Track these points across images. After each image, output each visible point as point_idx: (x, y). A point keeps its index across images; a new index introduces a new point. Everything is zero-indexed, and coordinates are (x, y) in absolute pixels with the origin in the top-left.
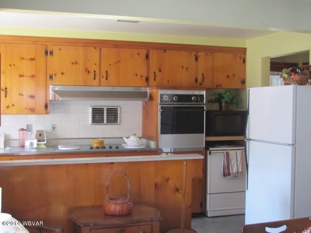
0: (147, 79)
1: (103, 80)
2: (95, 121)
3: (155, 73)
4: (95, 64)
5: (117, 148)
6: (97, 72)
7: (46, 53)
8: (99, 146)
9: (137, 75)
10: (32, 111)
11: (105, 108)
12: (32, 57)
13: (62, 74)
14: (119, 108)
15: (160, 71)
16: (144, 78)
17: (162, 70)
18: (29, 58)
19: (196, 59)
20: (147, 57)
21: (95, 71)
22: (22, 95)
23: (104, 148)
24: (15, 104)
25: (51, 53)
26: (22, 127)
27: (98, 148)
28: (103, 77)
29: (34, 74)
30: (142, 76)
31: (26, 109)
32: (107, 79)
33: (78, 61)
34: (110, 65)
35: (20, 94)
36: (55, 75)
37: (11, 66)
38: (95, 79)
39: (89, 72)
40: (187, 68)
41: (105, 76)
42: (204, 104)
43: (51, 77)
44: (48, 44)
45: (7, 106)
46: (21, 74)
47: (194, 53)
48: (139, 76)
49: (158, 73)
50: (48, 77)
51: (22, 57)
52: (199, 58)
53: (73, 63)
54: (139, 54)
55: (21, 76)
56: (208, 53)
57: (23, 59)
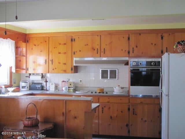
0: (129, 52)
1: (102, 54)
2: (103, 77)
3: (133, 48)
4: (98, 45)
5: (107, 93)
6: (99, 49)
7: (72, 40)
8: (100, 92)
9: (122, 50)
10: (65, 71)
11: (109, 70)
12: (65, 43)
13: (80, 51)
14: (117, 70)
15: (137, 47)
16: (127, 52)
17: (138, 47)
18: (63, 43)
19: (162, 38)
20: (129, 39)
21: (97, 49)
22: (60, 63)
23: (103, 93)
24: (56, 68)
25: (74, 40)
26: (64, 80)
27: (100, 93)
28: (102, 52)
29: (65, 52)
30: (125, 51)
31: (62, 70)
32: (104, 53)
33: (88, 44)
34: (106, 45)
35: (59, 63)
36: (76, 52)
37: (54, 48)
38: (97, 53)
39: (94, 50)
40: (155, 45)
41: (103, 51)
42: (160, 67)
43: (74, 53)
44: (72, 35)
45: (53, 69)
46: (60, 52)
47: (160, 35)
48: (124, 51)
49: (135, 48)
50: (73, 53)
51: (60, 43)
52: (163, 37)
53: (85, 45)
54: (123, 37)
55: (59, 53)
56: (170, 34)
57: (60, 44)
